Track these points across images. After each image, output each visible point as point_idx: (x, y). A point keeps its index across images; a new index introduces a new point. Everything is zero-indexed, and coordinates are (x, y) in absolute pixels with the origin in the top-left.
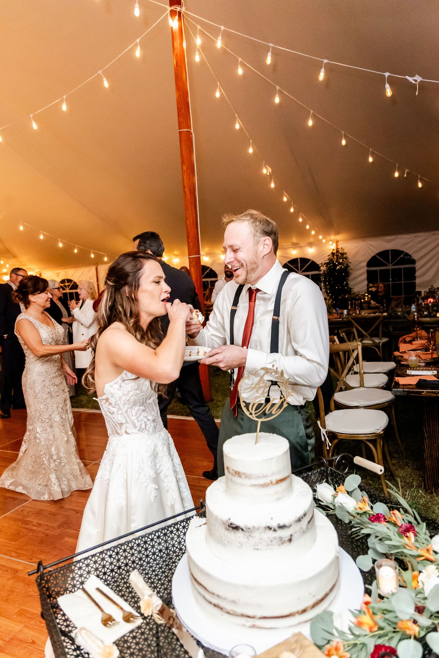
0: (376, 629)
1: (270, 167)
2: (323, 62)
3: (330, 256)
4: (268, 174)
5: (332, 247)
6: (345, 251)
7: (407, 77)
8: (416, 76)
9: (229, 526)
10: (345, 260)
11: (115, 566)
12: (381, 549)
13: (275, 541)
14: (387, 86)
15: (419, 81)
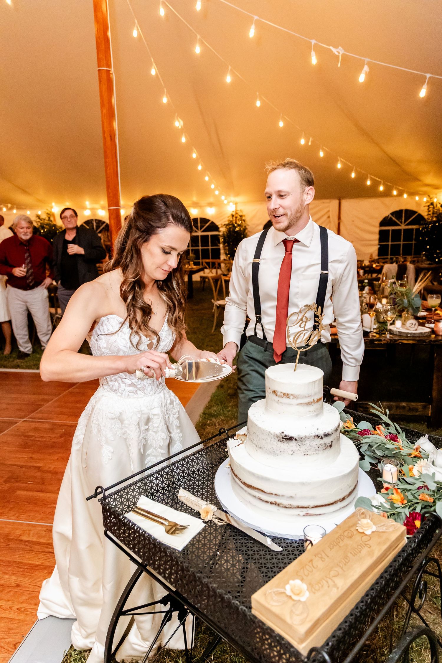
0: (405, 502)
1: (182, 120)
2: (254, 18)
3: (229, 218)
4: (180, 127)
5: (231, 209)
6: (244, 213)
7: (331, 48)
8: (340, 47)
9: (283, 438)
10: (243, 222)
11: (160, 487)
12: (379, 453)
13: (321, 446)
14: (313, 53)
15: (341, 53)
